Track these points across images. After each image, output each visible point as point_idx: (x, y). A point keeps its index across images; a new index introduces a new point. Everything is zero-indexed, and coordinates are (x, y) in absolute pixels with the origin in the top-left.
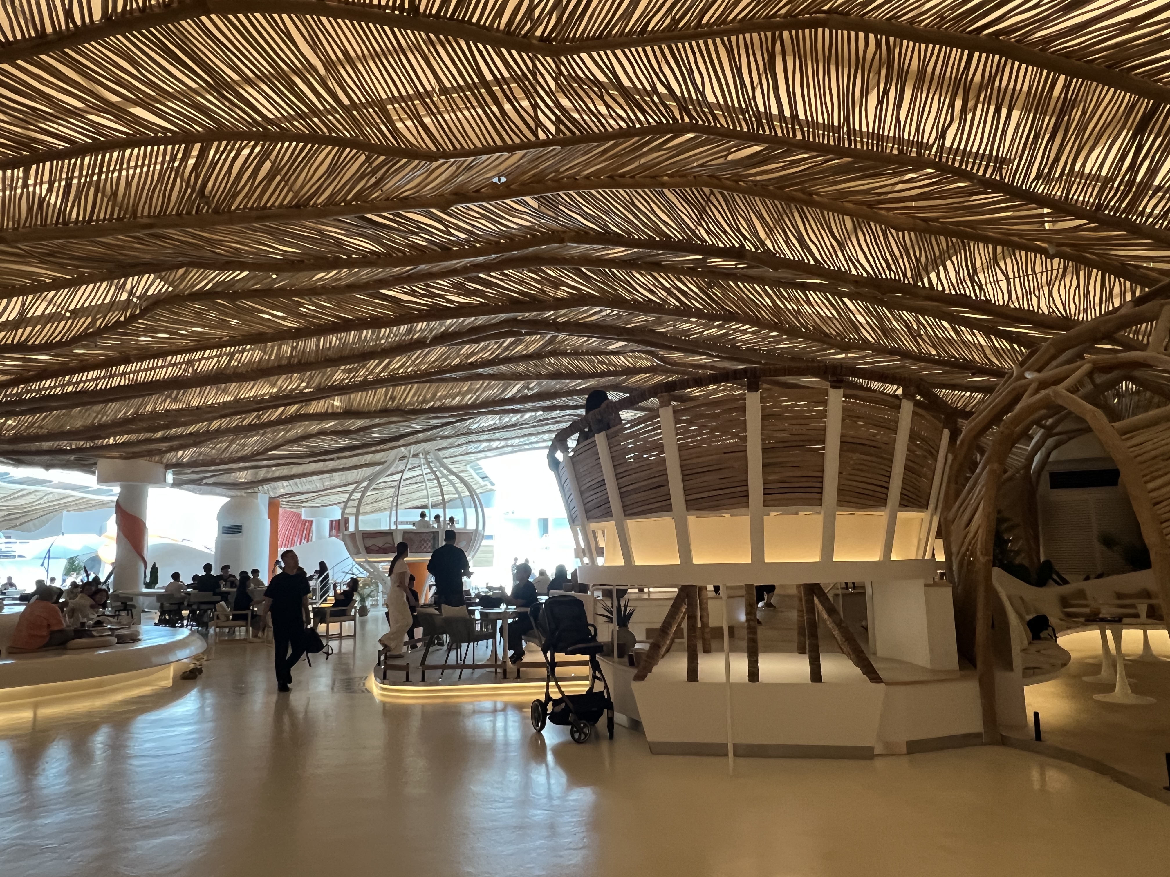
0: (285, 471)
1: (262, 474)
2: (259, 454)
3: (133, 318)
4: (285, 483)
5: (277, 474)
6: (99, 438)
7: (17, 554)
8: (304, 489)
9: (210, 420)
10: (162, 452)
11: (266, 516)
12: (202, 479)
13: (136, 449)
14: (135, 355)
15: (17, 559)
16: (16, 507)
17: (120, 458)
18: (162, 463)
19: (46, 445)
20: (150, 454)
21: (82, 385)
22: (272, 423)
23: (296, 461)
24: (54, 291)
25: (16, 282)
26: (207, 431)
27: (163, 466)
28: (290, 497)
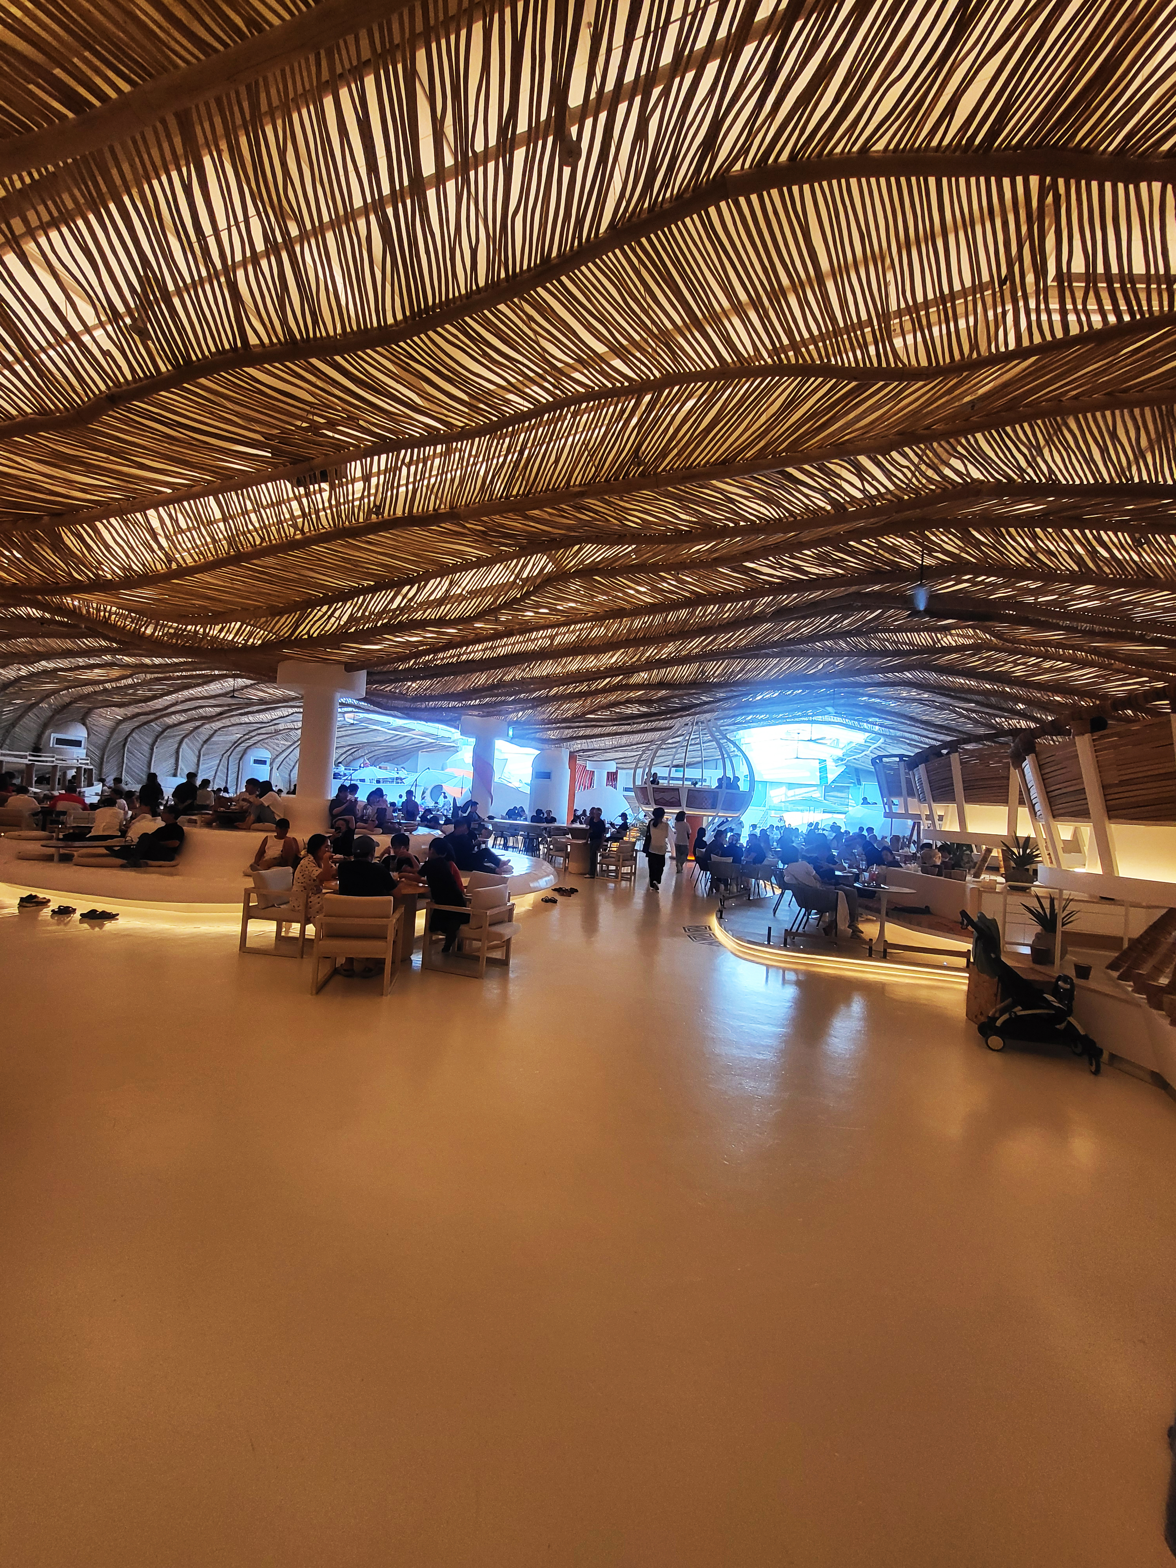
0: (588, 731)
1: (570, 733)
2: (576, 717)
3: (527, 595)
4: (584, 741)
5: (581, 734)
6: (469, 699)
8: (596, 746)
9: (552, 687)
10: (507, 713)
11: (567, 765)
12: (528, 735)
13: (493, 709)
14: (518, 629)
17: (480, 716)
18: (507, 721)
19: (432, 704)
20: (500, 714)
21: (473, 654)
22: (597, 692)
23: (602, 723)
24: (475, 570)
25: (450, 561)
26: (546, 696)
27: (507, 723)
28: (584, 752)
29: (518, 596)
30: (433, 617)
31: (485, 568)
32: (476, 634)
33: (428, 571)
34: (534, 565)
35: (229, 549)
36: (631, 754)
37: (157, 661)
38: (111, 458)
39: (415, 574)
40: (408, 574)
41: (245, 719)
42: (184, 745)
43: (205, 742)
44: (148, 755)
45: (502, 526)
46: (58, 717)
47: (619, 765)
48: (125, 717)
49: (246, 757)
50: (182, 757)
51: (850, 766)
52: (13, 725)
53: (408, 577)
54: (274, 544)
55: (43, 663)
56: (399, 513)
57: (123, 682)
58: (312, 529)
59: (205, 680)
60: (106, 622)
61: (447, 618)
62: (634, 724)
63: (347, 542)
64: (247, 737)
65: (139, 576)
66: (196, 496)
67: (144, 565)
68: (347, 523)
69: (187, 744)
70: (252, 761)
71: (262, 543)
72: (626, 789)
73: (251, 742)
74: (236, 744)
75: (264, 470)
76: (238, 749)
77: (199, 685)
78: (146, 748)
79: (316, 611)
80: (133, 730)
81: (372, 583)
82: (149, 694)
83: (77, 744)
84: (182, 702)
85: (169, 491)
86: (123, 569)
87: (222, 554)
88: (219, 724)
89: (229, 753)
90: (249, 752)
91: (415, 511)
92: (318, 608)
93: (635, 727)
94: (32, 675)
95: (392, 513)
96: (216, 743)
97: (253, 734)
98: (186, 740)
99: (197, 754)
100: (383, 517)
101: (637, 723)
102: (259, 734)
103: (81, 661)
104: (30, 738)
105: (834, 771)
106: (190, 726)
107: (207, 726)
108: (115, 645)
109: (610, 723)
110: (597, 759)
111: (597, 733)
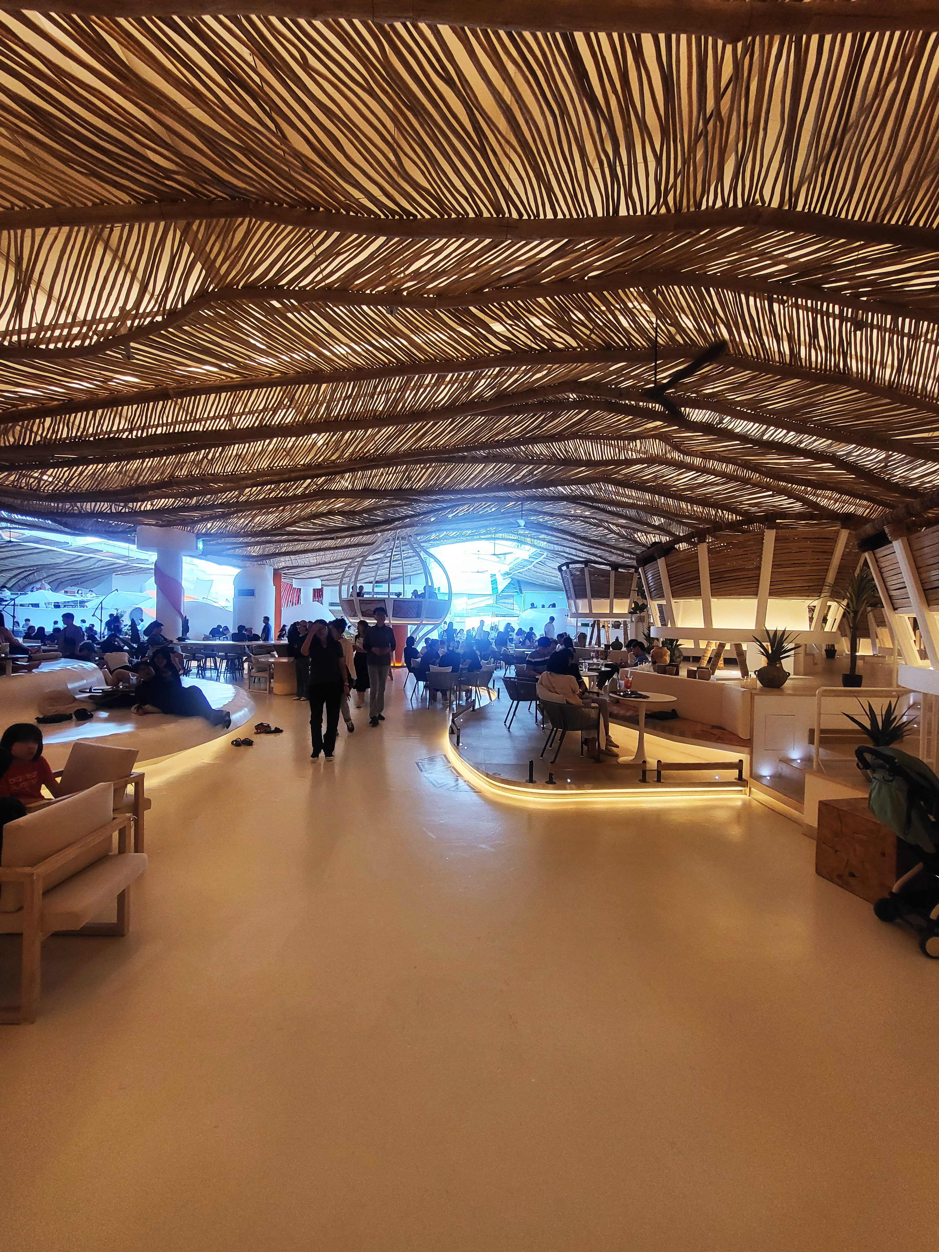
0: (289, 547)
2: (276, 529)
4: (287, 558)
5: (283, 550)
6: (136, 501)
8: (300, 563)
9: (241, 489)
10: (193, 522)
11: (272, 583)
12: (225, 550)
13: (172, 518)
16: (77, 570)
17: (157, 525)
18: (193, 532)
19: (88, 506)
20: (184, 523)
23: (304, 537)
26: (237, 502)
27: (194, 535)
28: (288, 570)
36: (334, 571)
47: (324, 583)
51: (514, 578)
62: (338, 538)
72: (332, 604)
93: (339, 542)
101: (341, 538)
105: (502, 584)
109: (314, 537)
110: (301, 576)
111: (300, 549)
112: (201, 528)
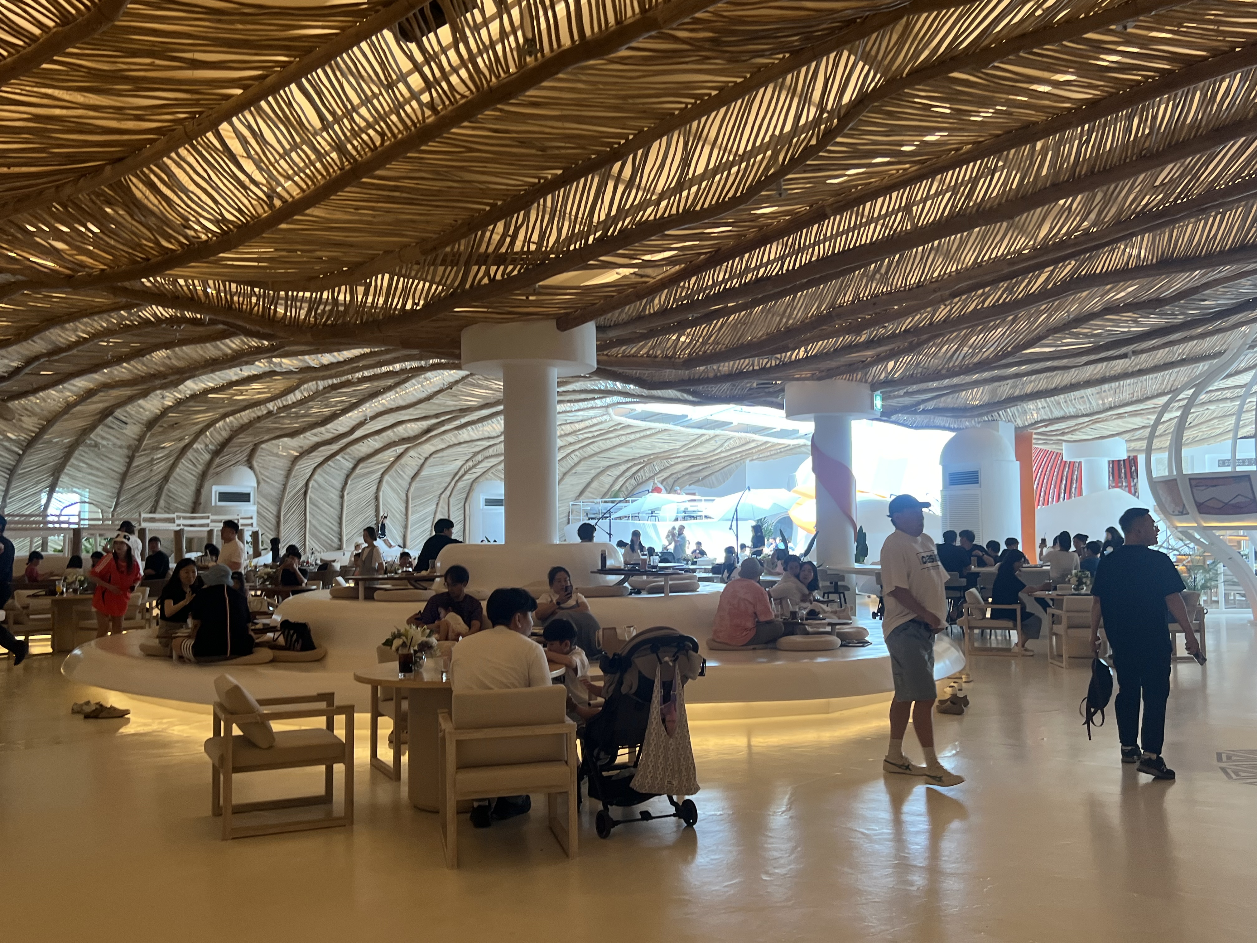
0: (1041, 382)
1: (1005, 389)
2: (1006, 355)
3: (829, 135)
4: (1041, 403)
5: (1029, 389)
6: (785, 349)
7: (703, 514)
8: (1072, 411)
9: (936, 304)
10: (866, 365)
11: (1013, 457)
12: (919, 403)
13: (833, 364)
14: (832, 204)
15: (705, 520)
16: (698, 457)
17: (812, 378)
18: (866, 382)
19: (726, 367)
20: (851, 368)
22: (1030, 300)
23: (1064, 362)
24: (723, 110)
25: (674, 105)
26: (931, 324)
27: (868, 386)
28: (1046, 426)
29: (814, 142)
30: (674, 211)
31: (740, 102)
32: (761, 228)
33: (641, 131)
34: (826, 81)
35: (341, 161)
37: (327, 358)
38: (158, 62)
39: (622, 142)
40: (610, 145)
41: (465, 435)
42: (384, 485)
43: (413, 478)
44: (338, 507)
45: (741, 20)
46: (217, 461)
48: (300, 450)
49: (474, 495)
50: (384, 504)
52: (166, 479)
53: (611, 148)
54: (401, 139)
55: (189, 383)
56: (566, 41)
57: (291, 398)
58: (447, 103)
59: (397, 380)
60: (230, 307)
61: (698, 208)
63: (501, 110)
64: (470, 464)
65: (238, 227)
66: (274, 90)
67: (240, 211)
68: (494, 79)
69: (387, 482)
70: (482, 502)
71: (383, 141)
73: (478, 471)
74: (457, 476)
75: (350, 27)
76: (460, 484)
77: (389, 388)
78: (334, 496)
79: (488, 234)
80: (315, 469)
81: (560, 172)
82: (326, 411)
83: (244, 497)
84: (373, 418)
85: (239, 91)
86: (216, 222)
87: (335, 171)
88: (428, 448)
89: (448, 493)
90: (477, 488)
91: (588, 32)
92: (491, 227)
93: (1145, 360)
94: (179, 403)
95: (555, 45)
96: (430, 478)
97: (480, 457)
98: (387, 478)
99: (403, 496)
100: (543, 55)
102: (487, 458)
103: (233, 374)
104: (186, 495)
106: (389, 455)
107: (412, 453)
108: (266, 343)
109: (1085, 359)
110: (1078, 436)
111: (1064, 384)
112: (879, 372)
